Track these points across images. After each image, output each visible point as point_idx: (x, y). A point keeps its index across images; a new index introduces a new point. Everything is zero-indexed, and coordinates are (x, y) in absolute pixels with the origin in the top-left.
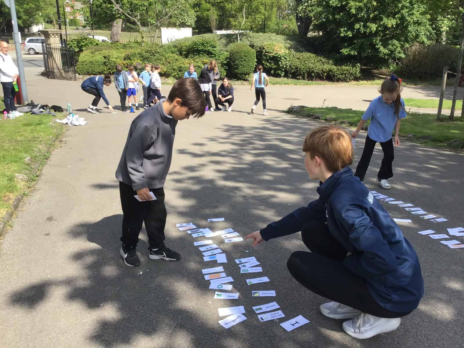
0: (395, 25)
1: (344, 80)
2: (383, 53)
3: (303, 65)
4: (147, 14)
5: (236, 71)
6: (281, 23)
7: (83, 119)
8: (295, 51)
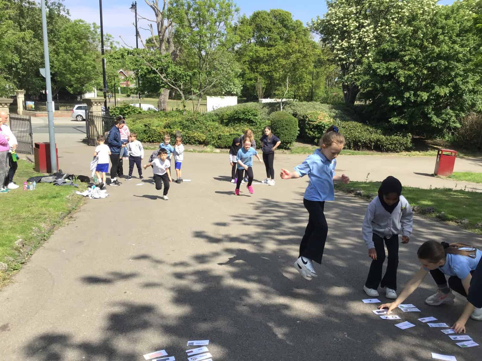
0: (448, 93)
1: (394, 150)
2: (437, 123)
4: (191, 83)
6: (330, 91)
7: (105, 191)
8: (340, 120)
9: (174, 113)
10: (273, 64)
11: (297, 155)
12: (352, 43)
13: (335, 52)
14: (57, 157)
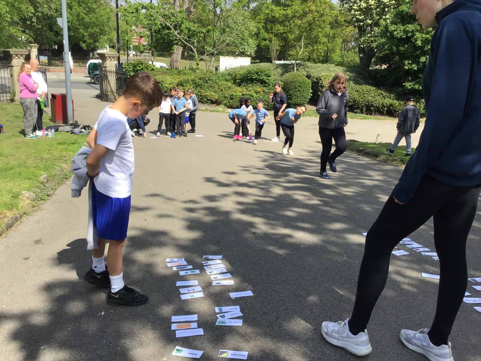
3: (362, 98)
4: (204, 41)
6: (346, 55)
8: (354, 83)
9: (187, 71)
10: (288, 24)
11: (309, 117)
12: (370, 3)
13: (353, 12)
14: (73, 110)
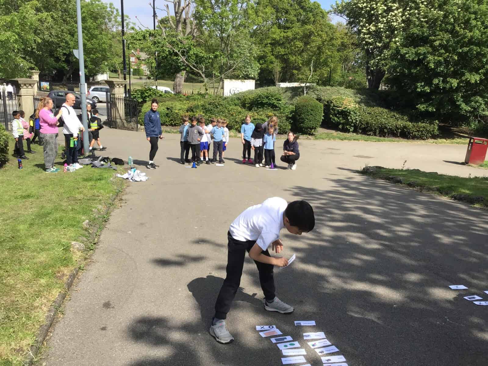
0: (478, 80)
1: (421, 138)
2: (465, 110)
3: (375, 120)
4: (212, 66)
5: (301, 125)
6: (347, 75)
7: (144, 174)
8: (365, 105)
9: (196, 97)
10: (289, 46)
11: (322, 141)
12: (380, 27)
13: (362, 35)
